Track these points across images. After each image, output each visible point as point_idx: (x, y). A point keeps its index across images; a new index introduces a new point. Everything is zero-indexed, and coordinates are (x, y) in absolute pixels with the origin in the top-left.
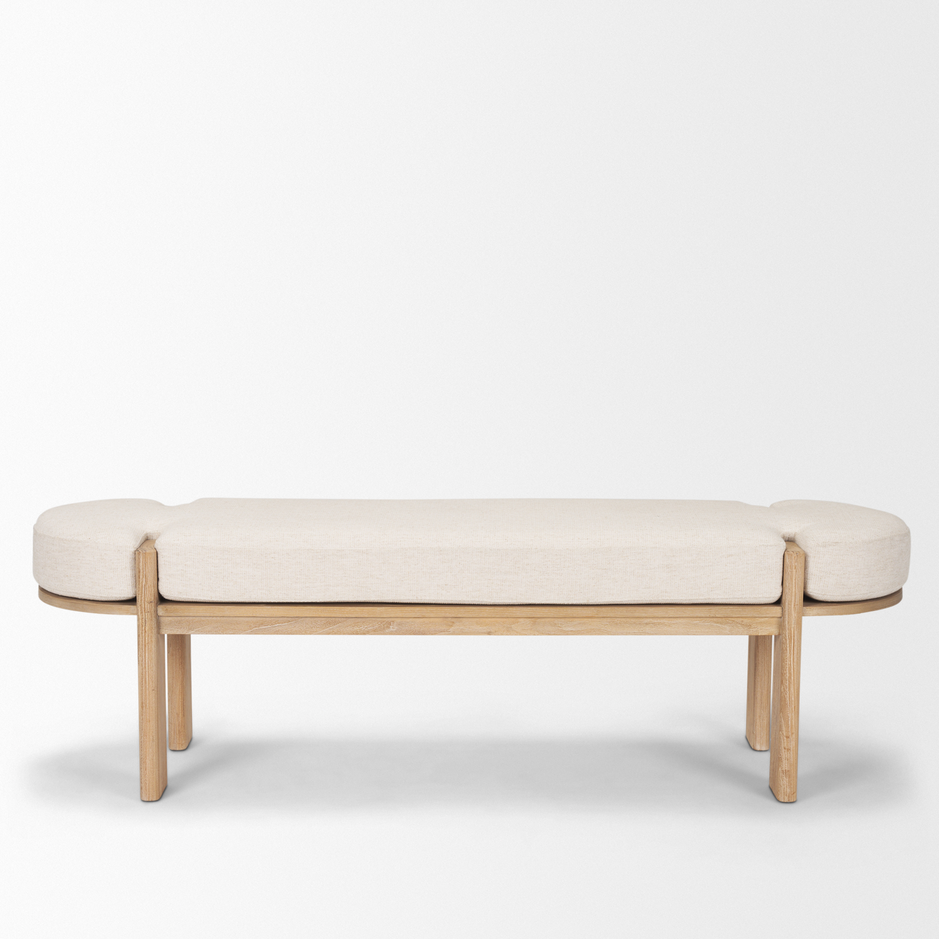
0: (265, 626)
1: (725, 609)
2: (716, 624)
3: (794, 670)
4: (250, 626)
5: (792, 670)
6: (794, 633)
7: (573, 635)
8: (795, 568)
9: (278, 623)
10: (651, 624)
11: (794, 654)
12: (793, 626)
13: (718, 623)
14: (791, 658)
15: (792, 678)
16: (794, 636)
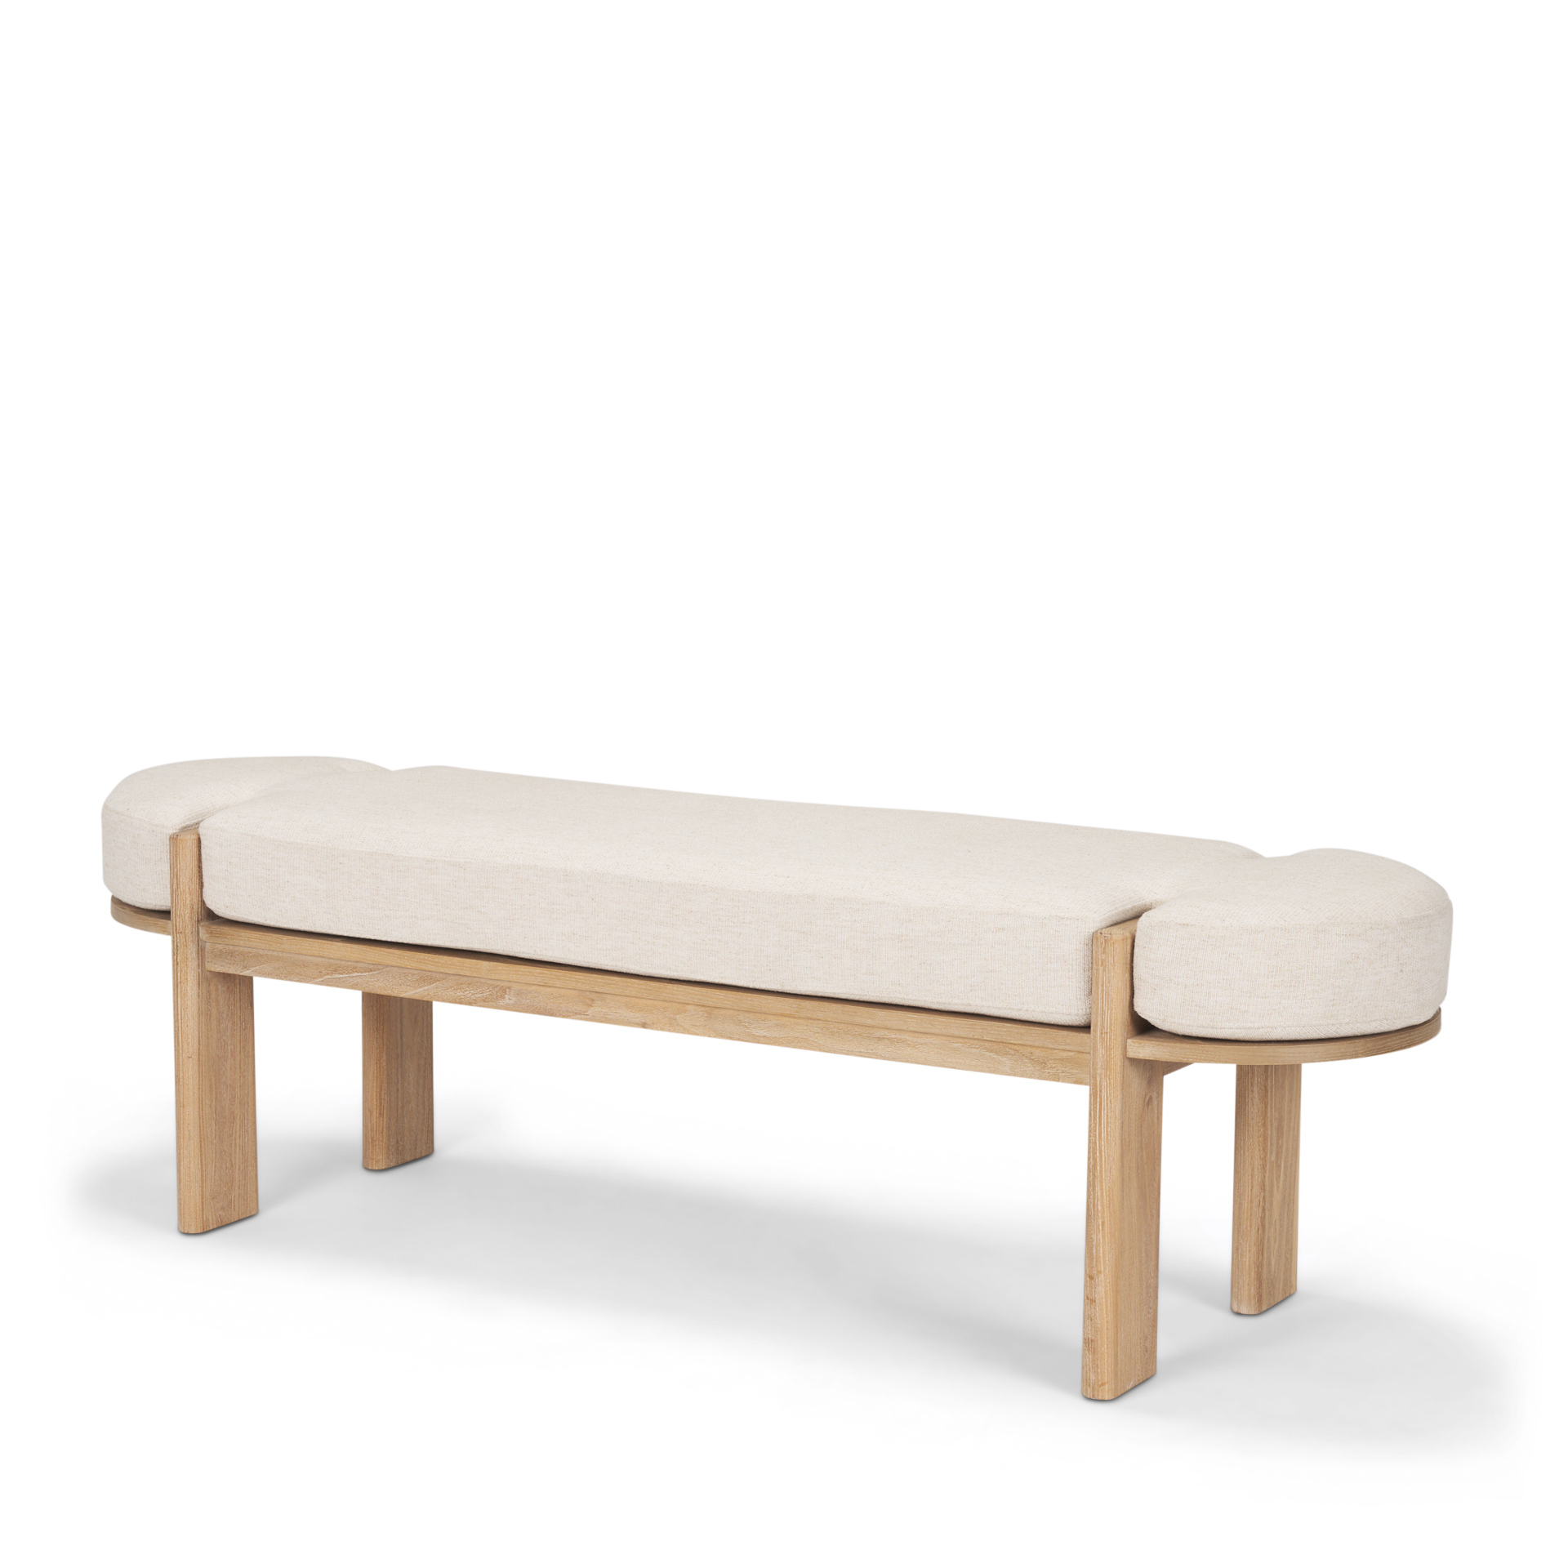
0: (340, 973)
1: (998, 1027)
2: (988, 1054)
3: (1101, 1153)
4: (321, 972)
5: (1098, 1154)
6: (1101, 1086)
7: (767, 1044)
8: (1102, 963)
9: (356, 972)
10: (886, 1041)
11: (1100, 1124)
12: (1099, 1071)
13: (992, 1051)
14: (1095, 1131)
15: (1098, 1168)
16: (1101, 1091)
